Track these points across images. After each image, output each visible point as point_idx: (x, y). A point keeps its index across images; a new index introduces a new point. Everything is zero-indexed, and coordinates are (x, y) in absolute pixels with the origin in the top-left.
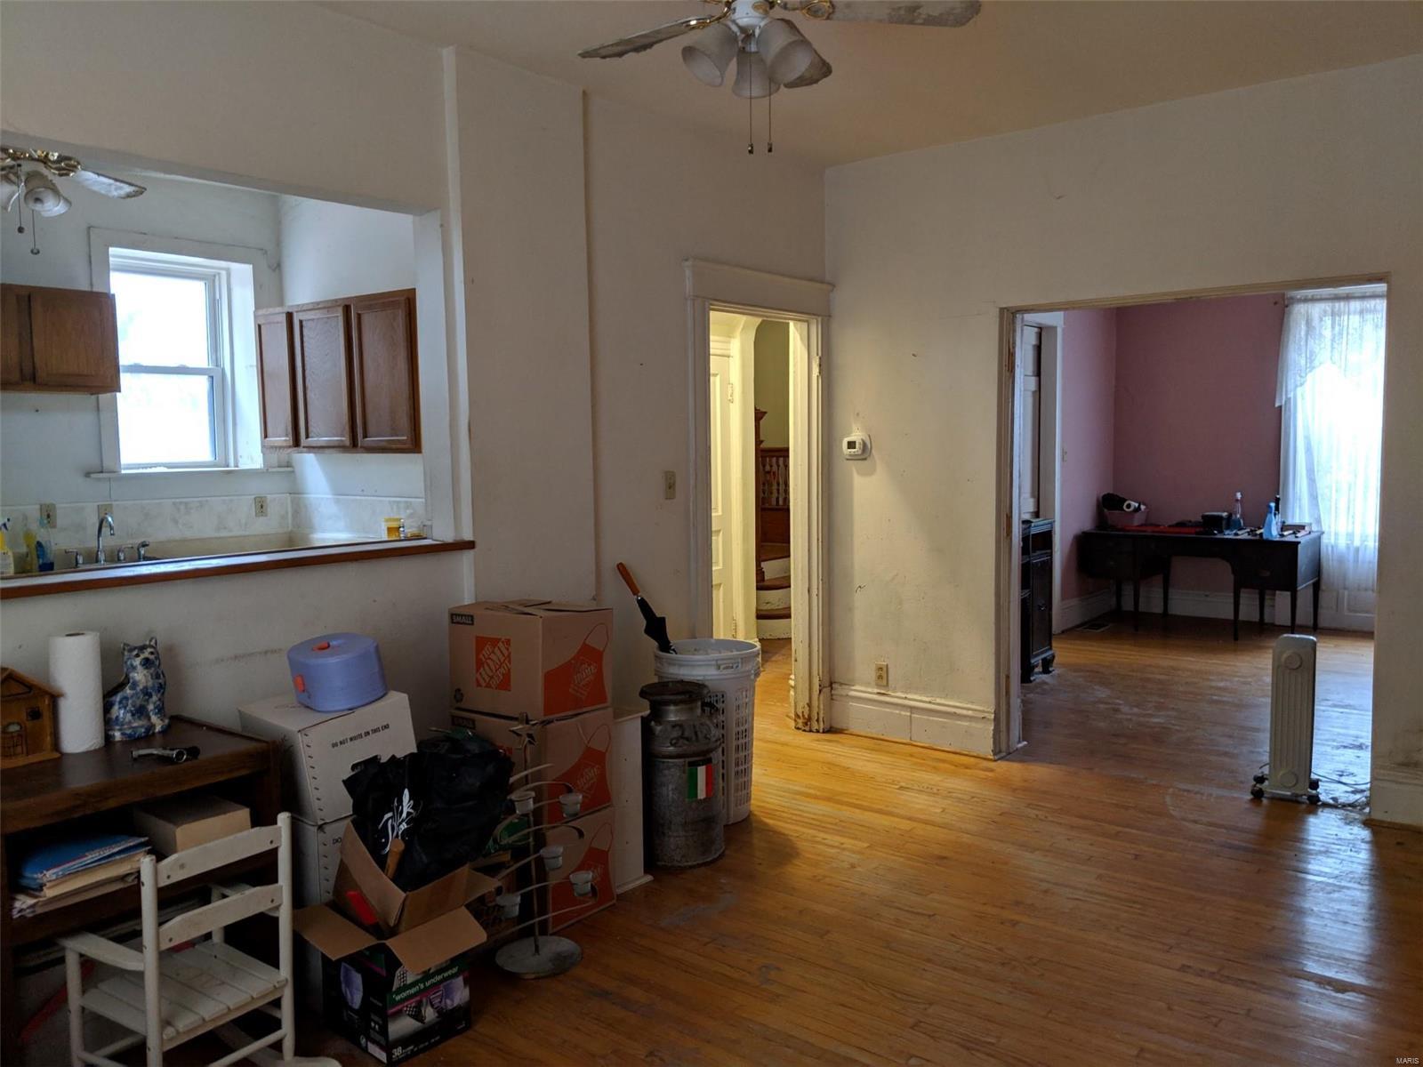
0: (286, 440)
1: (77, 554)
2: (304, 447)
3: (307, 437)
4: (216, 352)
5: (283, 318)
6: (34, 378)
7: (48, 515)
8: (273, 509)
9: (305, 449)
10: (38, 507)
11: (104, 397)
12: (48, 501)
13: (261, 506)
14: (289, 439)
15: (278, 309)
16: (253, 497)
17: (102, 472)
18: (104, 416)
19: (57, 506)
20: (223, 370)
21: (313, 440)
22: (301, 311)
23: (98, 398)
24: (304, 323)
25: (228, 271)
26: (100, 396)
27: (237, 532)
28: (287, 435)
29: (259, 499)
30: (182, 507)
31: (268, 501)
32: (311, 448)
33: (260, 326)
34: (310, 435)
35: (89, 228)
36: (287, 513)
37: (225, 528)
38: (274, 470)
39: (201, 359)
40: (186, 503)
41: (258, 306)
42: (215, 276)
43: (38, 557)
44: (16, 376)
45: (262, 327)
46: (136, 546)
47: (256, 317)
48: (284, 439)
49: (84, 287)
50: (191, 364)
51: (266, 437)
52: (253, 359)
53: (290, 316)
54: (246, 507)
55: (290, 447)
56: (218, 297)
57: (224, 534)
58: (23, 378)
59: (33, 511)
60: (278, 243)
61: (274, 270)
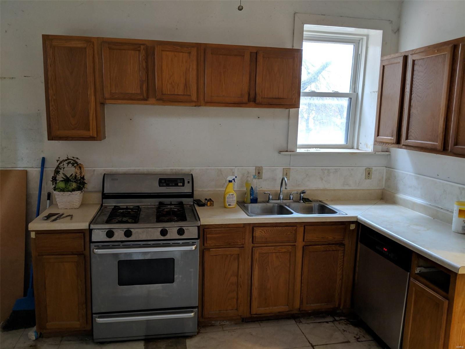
0: (391, 139)
1: (269, 195)
2: (403, 145)
3: (407, 138)
4: (355, 84)
5: (401, 60)
6: (255, 101)
7: (259, 173)
8: (375, 175)
9: (404, 146)
10: (254, 168)
11: (292, 110)
12: (259, 165)
13: (369, 173)
14: (394, 139)
15: (397, 55)
16: (365, 168)
17: (287, 151)
18: (291, 121)
19: (264, 168)
20: (357, 94)
21: (410, 141)
22: (415, 54)
23: (289, 110)
24: (416, 62)
25: (368, 36)
26: (290, 109)
27: (353, 187)
28: (392, 136)
29: (368, 169)
30: (326, 172)
31: (373, 170)
32: (408, 147)
33: (384, 66)
34: (409, 138)
35: (295, 13)
36: (383, 178)
37: (347, 184)
38: (380, 153)
39: (346, 89)
40: (329, 170)
41: (383, 55)
42: (360, 40)
43: (251, 195)
44: (245, 99)
45: (385, 67)
46: (300, 192)
47: (382, 61)
48: (390, 138)
49: (289, 46)
50: (341, 91)
51: (378, 135)
52: (376, 87)
53: (406, 58)
54: (360, 173)
55: (393, 143)
56: (360, 53)
57: (347, 188)
58: (249, 100)
59: (252, 170)
60: (400, 16)
61: (395, 33)
